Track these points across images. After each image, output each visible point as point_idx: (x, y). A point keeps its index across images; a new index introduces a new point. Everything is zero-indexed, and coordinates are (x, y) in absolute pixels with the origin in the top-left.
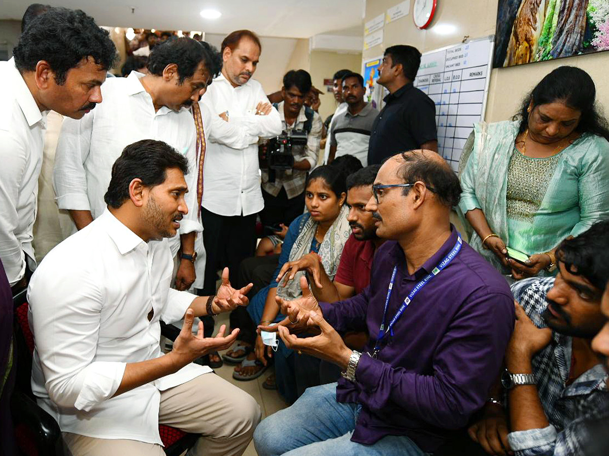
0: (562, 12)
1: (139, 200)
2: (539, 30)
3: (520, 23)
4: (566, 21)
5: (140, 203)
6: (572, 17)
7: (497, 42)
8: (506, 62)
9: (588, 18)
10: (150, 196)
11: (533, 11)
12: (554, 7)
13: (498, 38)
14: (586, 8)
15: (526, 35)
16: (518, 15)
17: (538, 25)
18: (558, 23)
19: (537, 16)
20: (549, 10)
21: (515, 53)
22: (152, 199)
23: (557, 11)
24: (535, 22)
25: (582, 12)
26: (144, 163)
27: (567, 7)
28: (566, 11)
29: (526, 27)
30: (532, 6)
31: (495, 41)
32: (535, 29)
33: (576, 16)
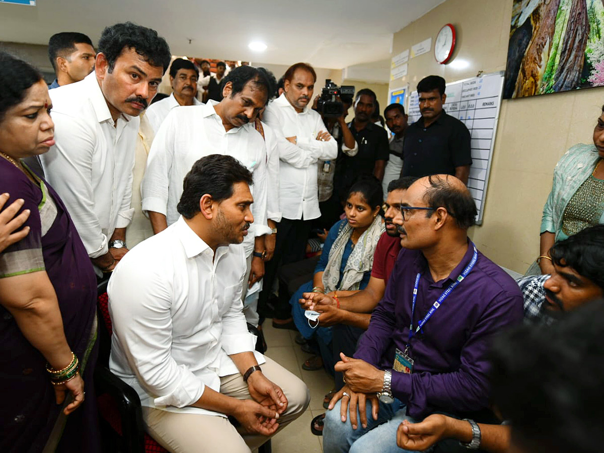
0: (563, 53)
1: (209, 214)
2: (543, 67)
3: (527, 61)
4: (567, 60)
5: (210, 216)
6: (572, 57)
7: (507, 76)
8: (514, 94)
9: (586, 58)
10: (219, 210)
11: (539, 51)
12: (557, 48)
13: (508, 73)
14: (584, 50)
15: (532, 72)
16: (526, 54)
17: (543, 63)
18: (560, 62)
19: (542, 56)
20: (553, 51)
21: (522, 87)
22: (221, 213)
23: (559, 52)
24: (541, 60)
25: (580, 53)
26: (213, 179)
27: (568, 48)
28: (567, 52)
29: (532, 65)
30: (538, 47)
31: (505, 76)
32: (540, 67)
33: (576, 57)
